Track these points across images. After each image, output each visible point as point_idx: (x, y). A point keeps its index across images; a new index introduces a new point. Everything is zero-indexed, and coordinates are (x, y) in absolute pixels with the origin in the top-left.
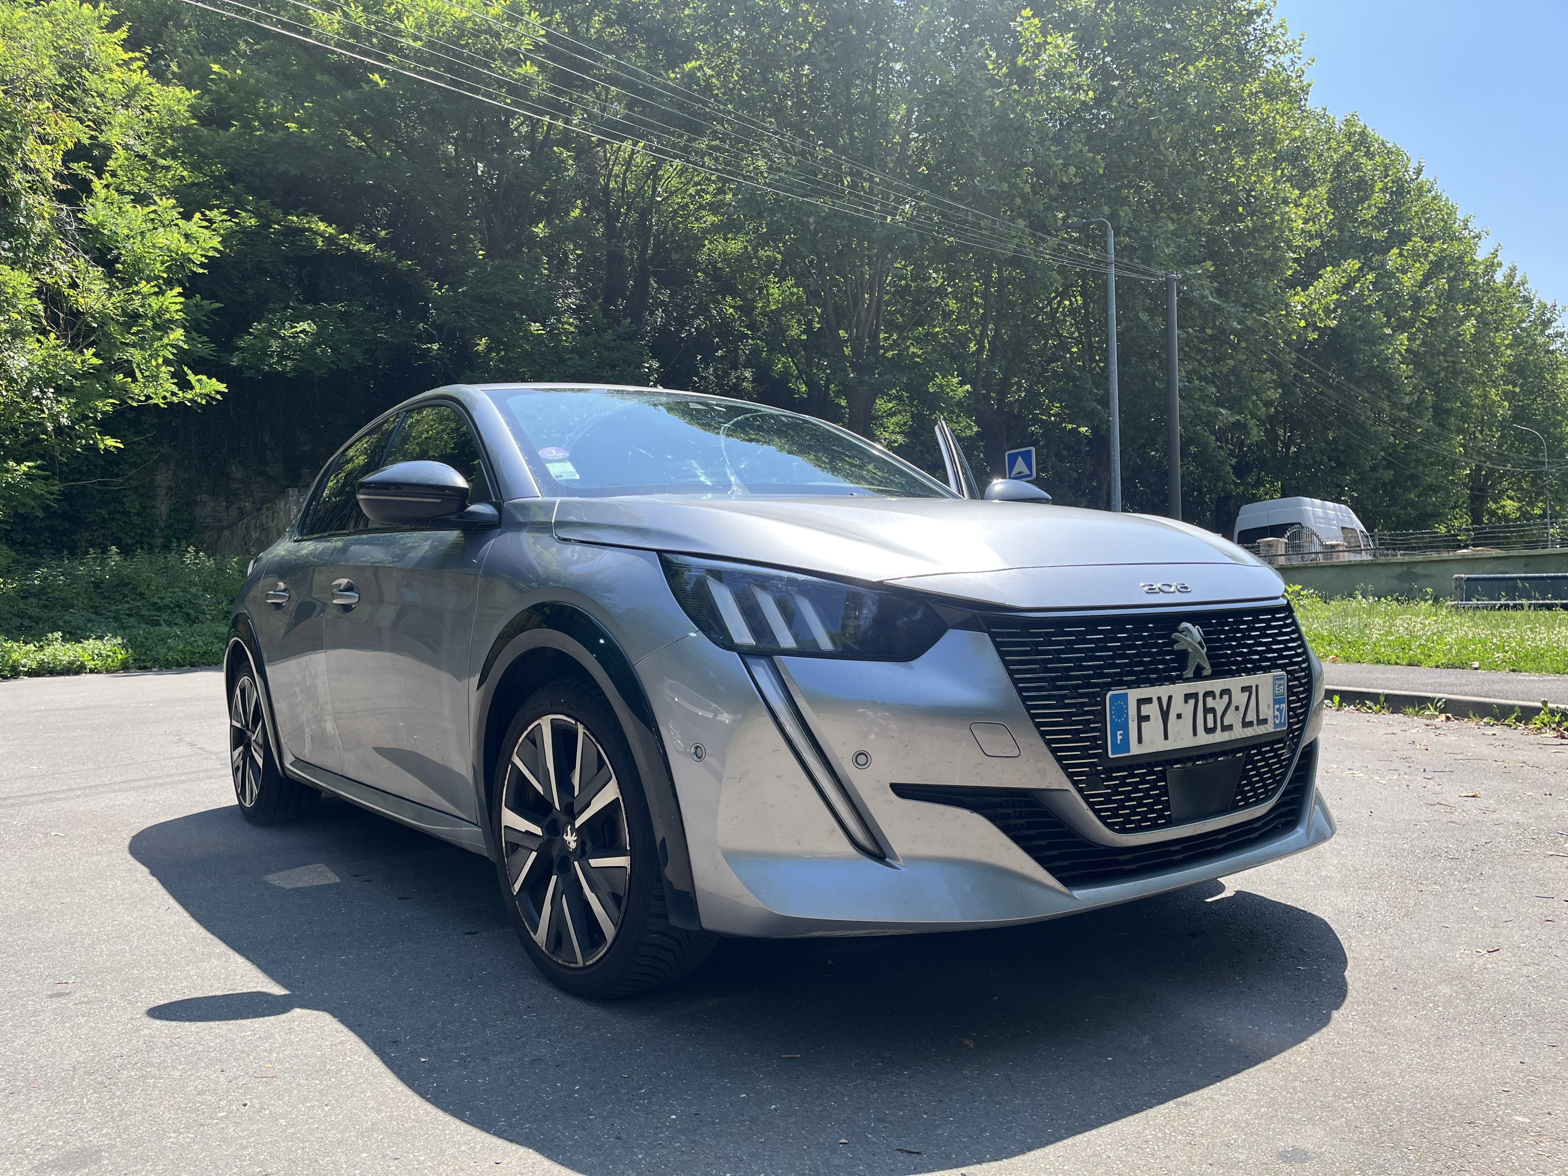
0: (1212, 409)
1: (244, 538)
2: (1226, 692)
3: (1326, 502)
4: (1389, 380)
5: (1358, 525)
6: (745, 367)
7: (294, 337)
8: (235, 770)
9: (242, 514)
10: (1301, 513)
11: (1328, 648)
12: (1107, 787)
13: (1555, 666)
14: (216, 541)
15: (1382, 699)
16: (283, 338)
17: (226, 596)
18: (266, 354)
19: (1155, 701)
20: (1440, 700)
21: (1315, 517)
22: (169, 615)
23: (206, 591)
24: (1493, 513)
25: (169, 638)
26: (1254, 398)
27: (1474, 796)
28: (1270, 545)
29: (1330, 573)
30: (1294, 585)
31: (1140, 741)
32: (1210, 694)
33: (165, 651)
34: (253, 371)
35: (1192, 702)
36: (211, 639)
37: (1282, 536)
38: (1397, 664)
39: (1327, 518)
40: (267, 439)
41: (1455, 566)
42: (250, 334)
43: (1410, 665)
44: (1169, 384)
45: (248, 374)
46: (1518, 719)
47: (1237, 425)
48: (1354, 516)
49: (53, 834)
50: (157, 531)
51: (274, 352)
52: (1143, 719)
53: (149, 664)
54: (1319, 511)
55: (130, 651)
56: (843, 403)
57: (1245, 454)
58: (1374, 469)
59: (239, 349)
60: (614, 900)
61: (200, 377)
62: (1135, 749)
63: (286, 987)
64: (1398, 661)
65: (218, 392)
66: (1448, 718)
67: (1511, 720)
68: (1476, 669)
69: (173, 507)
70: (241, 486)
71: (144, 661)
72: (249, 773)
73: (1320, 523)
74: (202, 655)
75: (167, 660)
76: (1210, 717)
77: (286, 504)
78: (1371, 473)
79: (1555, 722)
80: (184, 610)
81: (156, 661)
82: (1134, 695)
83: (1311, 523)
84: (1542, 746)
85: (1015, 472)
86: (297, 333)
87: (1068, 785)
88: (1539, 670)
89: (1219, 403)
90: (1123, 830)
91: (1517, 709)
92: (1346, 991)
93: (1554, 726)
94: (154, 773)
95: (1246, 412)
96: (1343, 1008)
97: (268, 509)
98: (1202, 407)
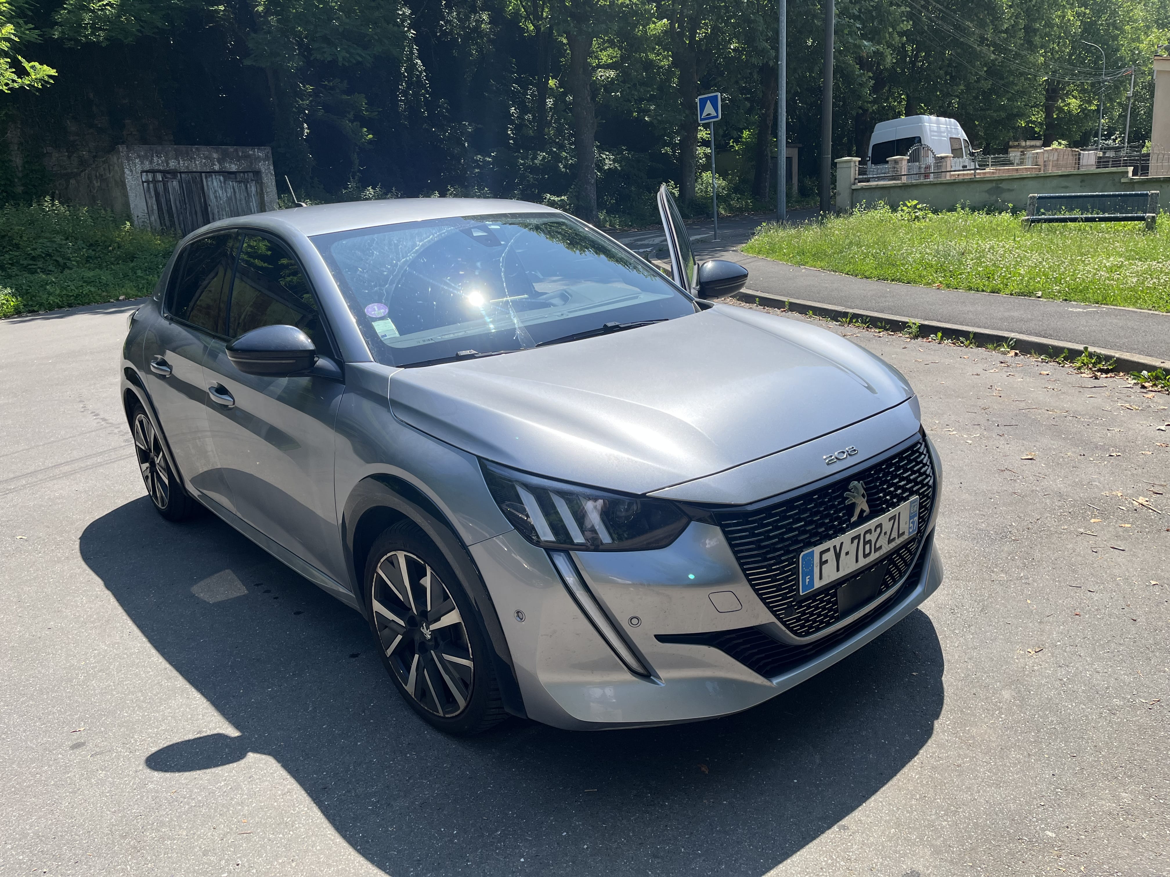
0: (857, 42)
1: (88, 186)
2: (880, 526)
3: (940, 118)
4: (994, 8)
5: (962, 135)
6: (483, 10)
7: (102, 10)
8: (146, 478)
9: (83, 163)
10: (921, 128)
11: (935, 275)
12: (798, 613)
13: (1096, 297)
14: (66, 188)
15: (971, 336)
16: (93, 11)
17: (84, 242)
18: (80, 25)
19: (832, 550)
20: (1012, 339)
21: (931, 131)
22: (43, 263)
23: (67, 239)
24: (1061, 110)
25: (47, 284)
26: (891, 30)
27: (1031, 459)
28: (896, 162)
29: (939, 189)
30: (912, 200)
31: (821, 578)
32: (869, 531)
33: (46, 296)
34: (73, 42)
35: (856, 541)
36: (81, 283)
37: (904, 154)
38: (983, 291)
39: (939, 132)
40: (91, 96)
41: (1031, 184)
42: (65, 9)
43: (993, 292)
44: (826, 21)
45: (69, 44)
46: (1066, 359)
47: (877, 53)
48: (959, 128)
49: (18, 538)
50: (16, 180)
51: (87, 24)
52: (822, 563)
53: (36, 309)
54: (934, 127)
55: (19, 299)
56: (565, 41)
57: (881, 71)
58: (978, 81)
59: (56, 23)
60: (464, 685)
61: (33, 63)
62: (818, 584)
63: (237, 726)
64: (984, 289)
65: (50, 76)
66: (1016, 354)
67: (1060, 359)
68: (1039, 297)
69: (26, 160)
70: (77, 138)
71: (32, 306)
72: (158, 485)
73: (934, 136)
74: (76, 297)
75: (49, 303)
76: (868, 547)
77: (118, 159)
78: (975, 84)
79: (1092, 363)
80: (54, 258)
81: (41, 305)
82: (817, 550)
83: (928, 140)
84: (1081, 390)
85: (704, 114)
86: (103, 5)
87: (774, 619)
88: (1084, 300)
89: (864, 37)
90: (808, 633)
91: (1066, 351)
92: (943, 697)
93: (1090, 366)
94: (76, 454)
95: (884, 42)
96: (941, 717)
97: (104, 162)
98: (851, 40)
